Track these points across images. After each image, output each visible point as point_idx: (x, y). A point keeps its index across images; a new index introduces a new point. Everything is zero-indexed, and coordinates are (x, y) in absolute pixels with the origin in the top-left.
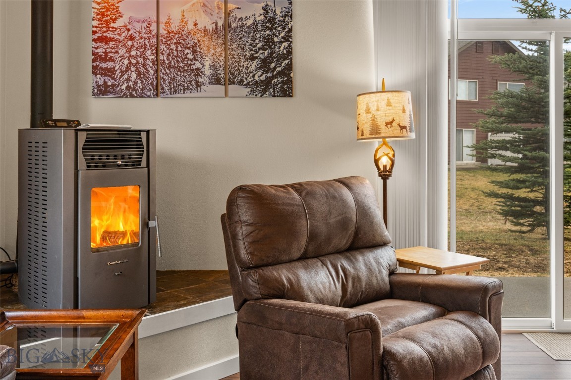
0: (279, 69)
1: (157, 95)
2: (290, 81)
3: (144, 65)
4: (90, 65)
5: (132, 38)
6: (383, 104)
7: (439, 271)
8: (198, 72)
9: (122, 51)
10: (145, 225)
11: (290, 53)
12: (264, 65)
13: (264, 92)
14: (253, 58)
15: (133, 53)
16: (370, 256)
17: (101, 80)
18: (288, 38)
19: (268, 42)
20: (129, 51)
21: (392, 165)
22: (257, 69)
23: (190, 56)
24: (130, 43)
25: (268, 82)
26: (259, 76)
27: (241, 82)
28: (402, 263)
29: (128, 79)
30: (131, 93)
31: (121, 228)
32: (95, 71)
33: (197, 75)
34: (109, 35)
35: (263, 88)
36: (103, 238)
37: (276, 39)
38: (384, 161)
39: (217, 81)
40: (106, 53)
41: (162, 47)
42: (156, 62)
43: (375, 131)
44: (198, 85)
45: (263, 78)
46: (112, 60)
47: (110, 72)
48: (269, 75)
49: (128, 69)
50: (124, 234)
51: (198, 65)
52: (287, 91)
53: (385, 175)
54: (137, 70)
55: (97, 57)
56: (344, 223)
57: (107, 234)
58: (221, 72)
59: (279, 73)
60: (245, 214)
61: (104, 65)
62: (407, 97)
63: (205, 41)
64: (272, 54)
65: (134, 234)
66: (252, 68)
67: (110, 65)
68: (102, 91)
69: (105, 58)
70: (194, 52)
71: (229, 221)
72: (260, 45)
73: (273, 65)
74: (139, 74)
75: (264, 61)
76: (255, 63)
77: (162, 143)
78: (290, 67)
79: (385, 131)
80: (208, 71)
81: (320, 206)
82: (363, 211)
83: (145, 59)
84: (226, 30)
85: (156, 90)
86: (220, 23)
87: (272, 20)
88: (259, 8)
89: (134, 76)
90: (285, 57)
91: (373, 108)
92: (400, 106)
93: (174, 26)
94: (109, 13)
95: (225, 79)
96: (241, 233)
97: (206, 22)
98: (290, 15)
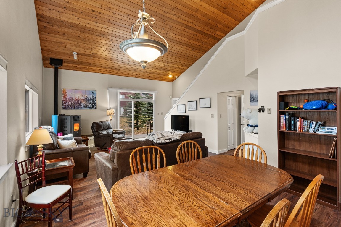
2: (96, 107)
3: (72, 104)
4: (61, 104)
5: (69, 100)
6: (111, 111)
7: (118, 131)
8: (81, 106)
9: (67, 102)
10: (80, 128)
12: (92, 104)
14: (90, 104)
18: (96, 101)
19: (93, 101)
20: (69, 102)
26: (91, 106)
27: (88, 107)
28: (114, 131)
29: (69, 107)
30: (69, 109)
32: (62, 105)
34: (65, 99)
35: (92, 108)
36: (75, 130)
38: (111, 118)
39: (85, 107)
40: (64, 102)
41: (75, 102)
42: (74, 104)
43: (110, 114)
44: (81, 107)
46: (65, 103)
49: (68, 105)
51: (81, 104)
52: (96, 108)
54: (70, 105)
55: (62, 103)
58: (85, 106)
59: (95, 106)
63: (82, 101)
65: (78, 129)
67: (65, 104)
68: (64, 108)
69: (64, 103)
70: (80, 102)
71: (92, 127)
72: (91, 102)
74: (71, 106)
78: (96, 105)
79: (111, 114)
80: (83, 105)
81: (104, 124)
82: (109, 125)
84: (86, 99)
85: (74, 108)
86: (85, 98)
87: (93, 98)
88: (91, 96)
89: (70, 106)
90: (95, 103)
91: (110, 111)
92: (113, 111)
93: (77, 98)
94: (65, 96)
95: (86, 107)
96: (95, 128)
97: (82, 98)
98: (96, 97)
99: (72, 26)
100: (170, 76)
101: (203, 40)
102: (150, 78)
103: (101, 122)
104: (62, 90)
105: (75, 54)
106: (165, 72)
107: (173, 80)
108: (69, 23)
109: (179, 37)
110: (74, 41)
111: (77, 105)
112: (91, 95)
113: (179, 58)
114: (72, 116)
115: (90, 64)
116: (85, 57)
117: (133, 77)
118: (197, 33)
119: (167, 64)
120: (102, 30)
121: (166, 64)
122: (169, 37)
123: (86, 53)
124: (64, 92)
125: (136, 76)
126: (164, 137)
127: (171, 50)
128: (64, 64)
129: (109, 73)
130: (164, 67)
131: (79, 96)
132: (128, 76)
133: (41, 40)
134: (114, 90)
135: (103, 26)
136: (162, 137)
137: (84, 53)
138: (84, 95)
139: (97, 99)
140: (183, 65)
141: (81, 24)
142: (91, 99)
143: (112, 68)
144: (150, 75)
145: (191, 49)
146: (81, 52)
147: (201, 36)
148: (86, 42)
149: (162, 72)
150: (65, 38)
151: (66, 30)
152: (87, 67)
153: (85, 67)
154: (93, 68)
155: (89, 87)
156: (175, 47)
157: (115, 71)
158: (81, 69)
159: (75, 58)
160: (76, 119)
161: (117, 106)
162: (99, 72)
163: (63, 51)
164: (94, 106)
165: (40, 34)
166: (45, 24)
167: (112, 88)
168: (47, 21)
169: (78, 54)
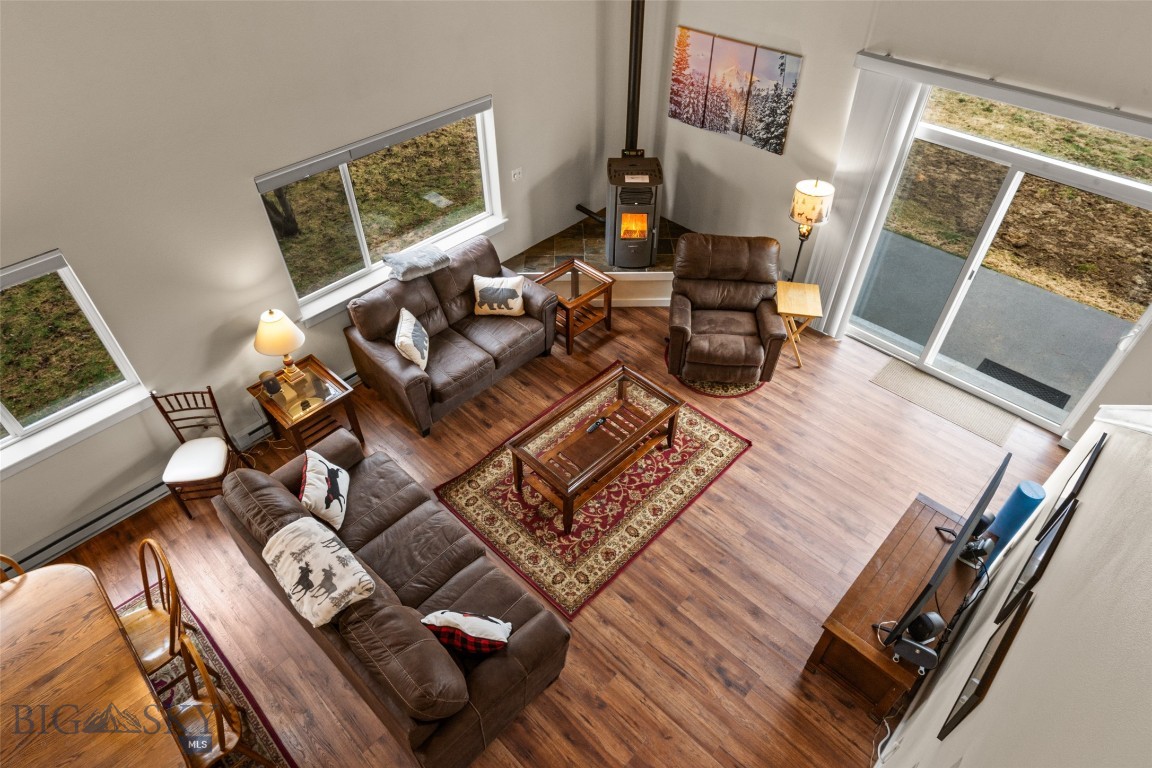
0: (776, 133)
1: (702, 127)
2: (782, 144)
3: (697, 106)
4: (669, 96)
5: (693, 85)
6: (800, 203)
8: (727, 120)
9: (687, 92)
10: (650, 230)
11: (786, 123)
12: (767, 128)
13: (763, 146)
14: (761, 121)
15: (692, 95)
16: (752, 288)
17: (673, 107)
18: (787, 112)
19: (773, 112)
20: (690, 93)
21: (809, 234)
22: (763, 129)
23: (724, 108)
24: (691, 88)
25: (768, 139)
26: (763, 135)
27: (750, 135)
29: (688, 112)
30: (688, 121)
31: (634, 229)
32: (671, 100)
33: (726, 122)
34: (681, 78)
35: (764, 143)
36: (625, 234)
37: (778, 111)
38: (804, 229)
39: (737, 131)
40: (678, 90)
41: (709, 96)
42: (705, 106)
44: (726, 129)
45: (765, 136)
46: (680, 96)
47: (678, 104)
48: (769, 135)
49: (688, 105)
50: (635, 232)
51: (727, 115)
52: (779, 150)
53: (804, 237)
54: (693, 107)
55: (673, 91)
57: (627, 232)
58: (740, 125)
59: (776, 137)
61: (676, 98)
63: (734, 99)
64: (773, 122)
65: (642, 232)
66: (759, 128)
67: (679, 99)
68: (674, 115)
69: (677, 94)
70: (727, 105)
72: (767, 112)
73: (773, 130)
74: (694, 111)
75: (768, 125)
76: (762, 125)
78: (784, 134)
80: (732, 122)
83: (698, 101)
84: (747, 96)
85: (703, 125)
86: (746, 89)
87: (779, 96)
88: (772, 85)
89: (691, 111)
90: (780, 126)
93: (718, 84)
94: (682, 63)
95: (742, 130)
97: (736, 85)
98: (792, 95)
104: (677, 31)
111: (711, 112)
112: (771, 77)
124: (683, 42)
131: (728, 76)
134: (887, 76)
138: (746, 72)
139: (799, 104)
142: (766, 98)
161: (878, 175)
164: (775, 140)
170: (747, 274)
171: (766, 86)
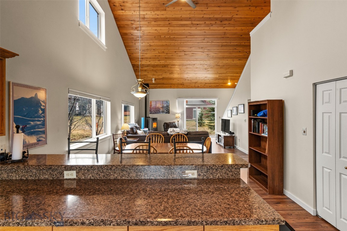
5: (153, 108)
8: (160, 111)
10: (157, 126)
12: (167, 111)
18: (169, 108)
19: (167, 108)
30: (153, 113)
32: (149, 111)
34: (151, 108)
38: (178, 120)
41: (156, 109)
43: (177, 117)
44: (160, 113)
47: (151, 111)
52: (169, 113)
53: (178, 121)
54: (154, 111)
56: (173, 126)
57: (154, 126)
60: (165, 125)
62: (180, 114)
66: (165, 111)
68: (151, 113)
70: (160, 109)
71: (164, 125)
77: (158, 119)
81: (171, 124)
82: (175, 125)
84: (163, 107)
85: (156, 113)
88: (166, 105)
90: (169, 110)
91: (177, 115)
92: (180, 115)
93: (158, 107)
94: (151, 106)
95: (163, 112)
96: (165, 126)
97: (161, 106)
98: (169, 105)
99: (148, 66)
100: (229, 84)
101: (245, 50)
102: (211, 87)
103: (170, 123)
104: (150, 102)
105: (153, 79)
106: (223, 81)
107: (234, 86)
108: (146, 65)
109: (220, 54)
110: (151, 73)
111: (157, 111)
113: (230, 68)
114: (152, 118)
115: (164, 83)
116: (160, 80)
117: (196, 88)
118: (235, 48)
119: (221, 75)
120: (164, 63)
121: (219, 75)
122: (212, 56)
123: (159, 78)
124: (151, 103)
125: (198, 87)
126: (174, 131)
127: (218, 65)
128: (150, 86)
129: (178, 87)
130: (219, 77)
131: (159, 105)
132: (192, 87)
133: (136, 76)
134: (181, 100)
135: (163, 61)
136: (173, 131)
137: (158, 78)
138: (162, 104)
139: (170, 106)
140: (237, 73)
141: (152, 63)
143: (178, 84)
144: (210, 85)
145: (238, 60)
146: (157, 78)
147: (241, 48)
148: (157, 72)
149: (219, 81)
150: (146, 72)
151: (146, 68)
152: (163, 86)
153: (161, 86)
154: (166, 86)
155: (164, 99)
156: (220, 61)
157: (181, 86)
158: (160, 88)
159: (154, 82)
160: (155, 120)
161: (184, 111)
162: (171, 87)
163: (147, 79)
164: (168, 112)
165: (135, 73)
166: (136, 68)
167: (180, 98)
168: (136, 66)
169: (155, 79)
170: (175, 126)
171: (165, 105)
